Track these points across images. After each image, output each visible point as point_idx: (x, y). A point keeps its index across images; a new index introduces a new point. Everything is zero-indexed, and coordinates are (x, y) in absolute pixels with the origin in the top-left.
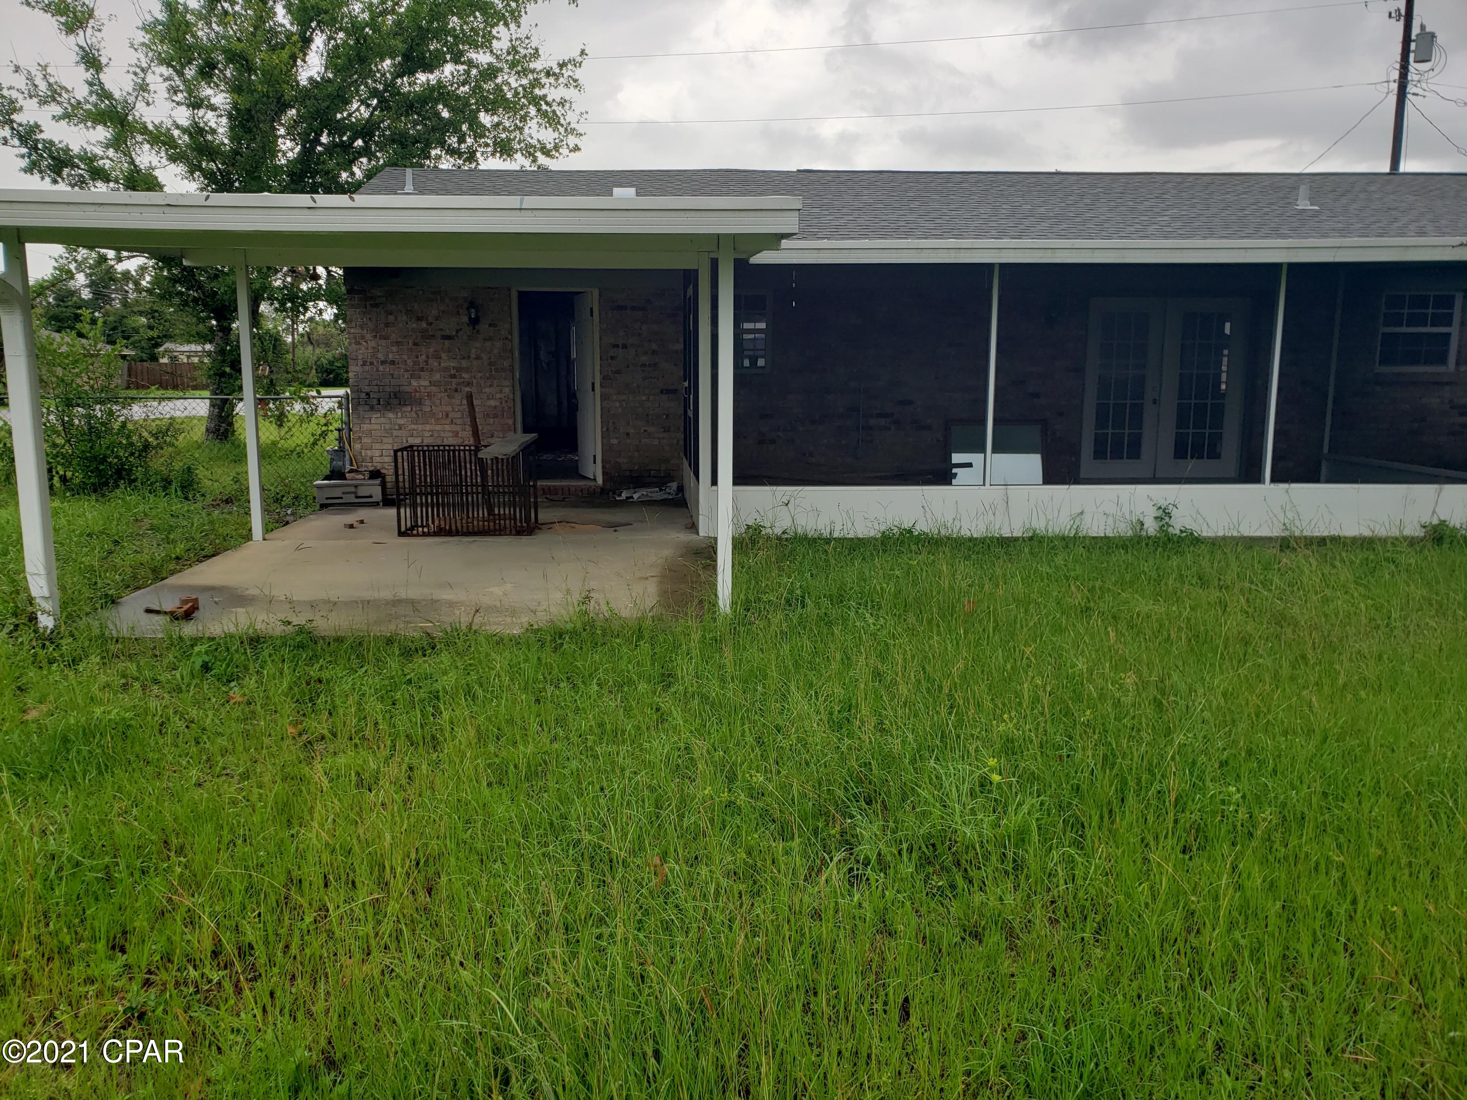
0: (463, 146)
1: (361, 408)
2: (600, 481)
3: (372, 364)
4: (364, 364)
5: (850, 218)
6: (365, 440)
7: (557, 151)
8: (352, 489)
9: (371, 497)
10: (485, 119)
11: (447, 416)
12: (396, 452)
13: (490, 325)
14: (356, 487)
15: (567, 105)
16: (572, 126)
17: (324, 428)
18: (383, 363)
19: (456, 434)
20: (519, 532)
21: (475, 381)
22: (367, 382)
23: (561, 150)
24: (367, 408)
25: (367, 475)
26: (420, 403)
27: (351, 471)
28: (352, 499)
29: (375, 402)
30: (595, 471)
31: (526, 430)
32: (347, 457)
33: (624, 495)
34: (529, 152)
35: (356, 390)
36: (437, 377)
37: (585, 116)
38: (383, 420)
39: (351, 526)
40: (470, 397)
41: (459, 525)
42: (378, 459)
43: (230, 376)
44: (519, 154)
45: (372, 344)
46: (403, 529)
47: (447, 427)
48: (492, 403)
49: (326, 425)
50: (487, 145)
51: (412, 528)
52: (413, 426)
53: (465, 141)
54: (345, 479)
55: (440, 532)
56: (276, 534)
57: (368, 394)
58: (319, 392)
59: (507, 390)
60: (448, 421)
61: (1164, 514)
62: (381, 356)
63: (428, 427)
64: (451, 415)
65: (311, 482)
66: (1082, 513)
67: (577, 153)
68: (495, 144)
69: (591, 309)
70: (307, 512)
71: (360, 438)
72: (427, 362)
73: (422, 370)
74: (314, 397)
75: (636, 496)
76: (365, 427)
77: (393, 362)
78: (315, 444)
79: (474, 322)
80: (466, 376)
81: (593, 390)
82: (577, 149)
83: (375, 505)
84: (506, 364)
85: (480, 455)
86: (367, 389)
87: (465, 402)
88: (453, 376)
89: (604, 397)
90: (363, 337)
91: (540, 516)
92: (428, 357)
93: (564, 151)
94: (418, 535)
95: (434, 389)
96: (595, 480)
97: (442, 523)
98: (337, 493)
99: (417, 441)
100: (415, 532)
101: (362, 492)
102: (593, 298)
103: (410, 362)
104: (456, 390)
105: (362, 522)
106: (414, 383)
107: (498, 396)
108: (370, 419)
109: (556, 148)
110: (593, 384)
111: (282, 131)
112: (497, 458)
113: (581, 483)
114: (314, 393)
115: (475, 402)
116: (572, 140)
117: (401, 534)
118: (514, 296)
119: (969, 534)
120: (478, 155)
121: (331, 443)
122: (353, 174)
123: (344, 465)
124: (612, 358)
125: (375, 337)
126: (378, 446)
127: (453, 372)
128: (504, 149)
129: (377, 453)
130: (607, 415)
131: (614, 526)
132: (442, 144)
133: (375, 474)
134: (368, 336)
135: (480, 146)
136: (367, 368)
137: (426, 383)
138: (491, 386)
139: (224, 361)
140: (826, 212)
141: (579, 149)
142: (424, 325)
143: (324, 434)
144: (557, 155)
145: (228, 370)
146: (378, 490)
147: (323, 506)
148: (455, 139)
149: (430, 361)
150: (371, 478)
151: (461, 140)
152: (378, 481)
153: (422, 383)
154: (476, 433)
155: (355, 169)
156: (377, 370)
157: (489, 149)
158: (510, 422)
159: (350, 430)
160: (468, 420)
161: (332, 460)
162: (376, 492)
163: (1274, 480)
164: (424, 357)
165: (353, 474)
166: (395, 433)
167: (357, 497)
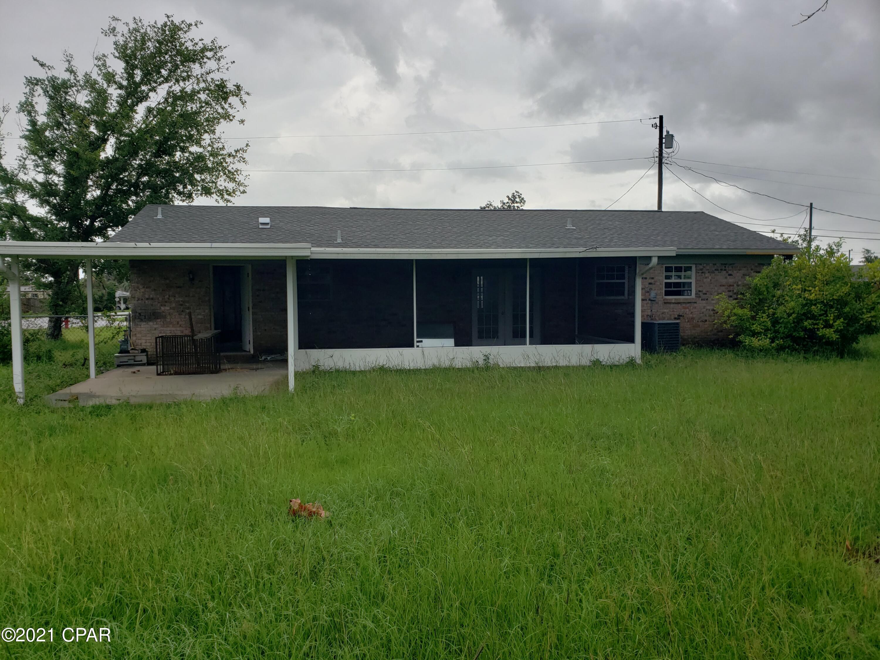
0: (185, 190)
1: (136, 321)
2: (252, 352)
3: (142, 300)
4: (138, 300)
5: (369, 233)
6: (138, 335)
7: (234, 193)
8: (132, 358)
9: (141, 361)
10: (197, 177)
11: (178, 323)
12: (156, 338)
13: (200, 281)
14: (134, 356)
15: (239, 172)
16: (242, 182)
17: (118, 330)
18: (147, 299)
19: (182, 332)
20: (212, 372)
21: (192, 307)
22: (139, 308)
23: (236, 193)
24: (139, 320)
25: (140, 351)
26: (165, 317)
27: (132, 349)
28: (132, 362)
29: (143, 317)
30: (250, 348)
31: (215, 329)
32: (129, 343)
33: (263, 358)
34: (221, 193)
35: (134, 311)
36: (174, 305)
37: (248, 177)
38: (147, 326)
39: (134, 372)
40: (190, 314)
41: (184, 370)
42: (144, 344)
43: (62, 306)
44: (215, 194)
45: (143, 290)
46: (159, 372)
47: (178, 329)
48: (200, 317)
49: (119, 328)
50: (199, 190)
51: (163, 372)
52: (162, 328)
53: (186, 188)
54: (129, 353)
55: (176, 373)
56: (101, 376)
57: (140, 314)
58: (116, 313)
59: (207, 311)
60: (179, 326)
61: (487, 358)
62: (147, 296)
63: (169, 329)
64: (180, 323)
65: (113, 354)
66: (454, 358)
67: (245, 194)
68: (202, 189)
69: (248, 274)
70: (111, 368)
71: (136, 334)
72: (169, 299)
73: (166, 302)
74: (114, 316)
75: (269, 358)
76: (138, 329)
77: (152, 299)
78: (113, 337)
79: (192, 280)
80: (187, 305)
81: (249, 310)
82: (244, 192)
83: (144, 365)
84: (207, 299)
85: (195, 338)
86: (140, 311)
87: (187, 317)
88: (182, 305)
89: (254, 314)
90: (138, 287)
91: (221, 367)
92: (169, 296)
93: (238, 193)
94: (166, 375)
95: (172, 311)
96: (250, 352)
97: (177, 369)
98: (126, 359)
99: (164, 335)
100: (164, 374)
101: (138, 358)
102: (249, 269)
103: (160, 299)
104: (183, 311)
105: (139, 371)
106: (162, 308)
107: (203, 313)
108: (140, 325)
109: (234, 191)
110: (249, 308)
111: (90, 183)
112: (202, 339)
113: (244, 353)
114: (114, 314)
115: (193, 317)
116: (242, 189)
117: (158, 374)
118: (211, 269)
119: (408, 368)
120: (194, 195)
121: (121, 338)
122: (128, 205)
123: (128, 347)
124: (258, 296)
125: (144, 287)
126: (144, 338)
127: (182, 303)
128: (207, 191)
129: (144, 341)
130: (254, 321)
131: (257, 369)
132: (175, 189)
133: (143, 351)
134: (141, 287)
135: (194, 191)
136: (139, 301)
137: (168, 308)
138: (199, 309)
139: (58, 299)
140: (358, 230)
141: (246, 192)
142: (168, 281)
143: (118, 333)
144: (234, 195)
145: (61, 303)
146: (145, 357)
147: (119, 366)
148: (182, 187)
149: (170, 298)
150: (141, 352)
151: (185, 187)
152: (145, 354)
153: (166, 309)
154: (192, 330)
155: (130, 203)
156: (145, 303)
157: (199, 192)
158: (209, 325)
159: (131, 331)
160: (188, 325)
161: (121, 345)
162: (144, 359)
163: (530, 344)
164: (167, 296)
165: (133, 351)
166: (153, 332)
167: (135, 361)
